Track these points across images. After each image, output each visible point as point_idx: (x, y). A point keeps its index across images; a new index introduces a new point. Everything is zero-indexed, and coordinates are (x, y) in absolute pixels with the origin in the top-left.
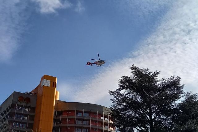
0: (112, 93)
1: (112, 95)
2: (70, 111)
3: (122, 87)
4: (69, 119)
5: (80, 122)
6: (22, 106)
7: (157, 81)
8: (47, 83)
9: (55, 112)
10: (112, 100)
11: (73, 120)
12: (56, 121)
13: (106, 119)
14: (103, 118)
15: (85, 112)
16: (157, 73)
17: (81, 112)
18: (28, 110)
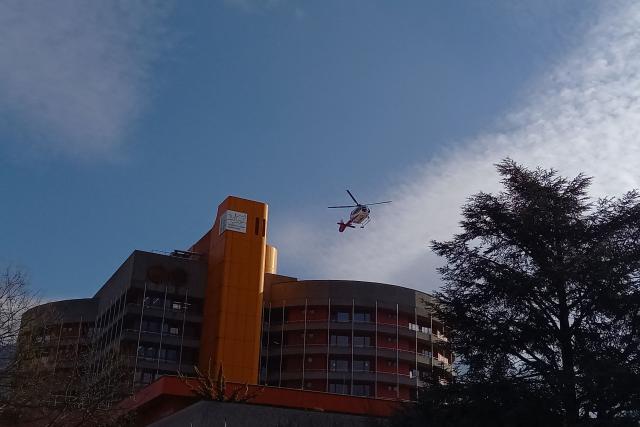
0: (442, 249)
1: (441, 254)
2: (310, 308)
3: (473, 230)
4: (309, 331)
5: (343, 341)
6: (161, 295)
7: (584, 208)
8: (238, 222)
9: (266, 310)
10: (443, 271)
11: (320, 335)
12: (269, 339)
13: (425, 330)
14: (415, 327)
15: (359, 310)
16: (584, 183)
17: (347, 309)
18: (183, 305)
